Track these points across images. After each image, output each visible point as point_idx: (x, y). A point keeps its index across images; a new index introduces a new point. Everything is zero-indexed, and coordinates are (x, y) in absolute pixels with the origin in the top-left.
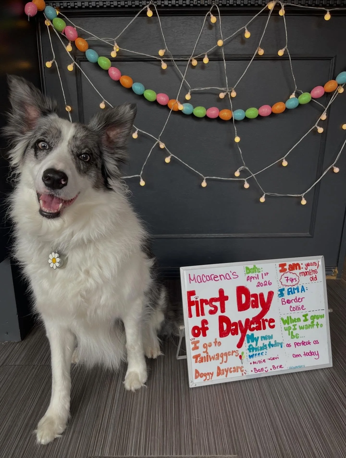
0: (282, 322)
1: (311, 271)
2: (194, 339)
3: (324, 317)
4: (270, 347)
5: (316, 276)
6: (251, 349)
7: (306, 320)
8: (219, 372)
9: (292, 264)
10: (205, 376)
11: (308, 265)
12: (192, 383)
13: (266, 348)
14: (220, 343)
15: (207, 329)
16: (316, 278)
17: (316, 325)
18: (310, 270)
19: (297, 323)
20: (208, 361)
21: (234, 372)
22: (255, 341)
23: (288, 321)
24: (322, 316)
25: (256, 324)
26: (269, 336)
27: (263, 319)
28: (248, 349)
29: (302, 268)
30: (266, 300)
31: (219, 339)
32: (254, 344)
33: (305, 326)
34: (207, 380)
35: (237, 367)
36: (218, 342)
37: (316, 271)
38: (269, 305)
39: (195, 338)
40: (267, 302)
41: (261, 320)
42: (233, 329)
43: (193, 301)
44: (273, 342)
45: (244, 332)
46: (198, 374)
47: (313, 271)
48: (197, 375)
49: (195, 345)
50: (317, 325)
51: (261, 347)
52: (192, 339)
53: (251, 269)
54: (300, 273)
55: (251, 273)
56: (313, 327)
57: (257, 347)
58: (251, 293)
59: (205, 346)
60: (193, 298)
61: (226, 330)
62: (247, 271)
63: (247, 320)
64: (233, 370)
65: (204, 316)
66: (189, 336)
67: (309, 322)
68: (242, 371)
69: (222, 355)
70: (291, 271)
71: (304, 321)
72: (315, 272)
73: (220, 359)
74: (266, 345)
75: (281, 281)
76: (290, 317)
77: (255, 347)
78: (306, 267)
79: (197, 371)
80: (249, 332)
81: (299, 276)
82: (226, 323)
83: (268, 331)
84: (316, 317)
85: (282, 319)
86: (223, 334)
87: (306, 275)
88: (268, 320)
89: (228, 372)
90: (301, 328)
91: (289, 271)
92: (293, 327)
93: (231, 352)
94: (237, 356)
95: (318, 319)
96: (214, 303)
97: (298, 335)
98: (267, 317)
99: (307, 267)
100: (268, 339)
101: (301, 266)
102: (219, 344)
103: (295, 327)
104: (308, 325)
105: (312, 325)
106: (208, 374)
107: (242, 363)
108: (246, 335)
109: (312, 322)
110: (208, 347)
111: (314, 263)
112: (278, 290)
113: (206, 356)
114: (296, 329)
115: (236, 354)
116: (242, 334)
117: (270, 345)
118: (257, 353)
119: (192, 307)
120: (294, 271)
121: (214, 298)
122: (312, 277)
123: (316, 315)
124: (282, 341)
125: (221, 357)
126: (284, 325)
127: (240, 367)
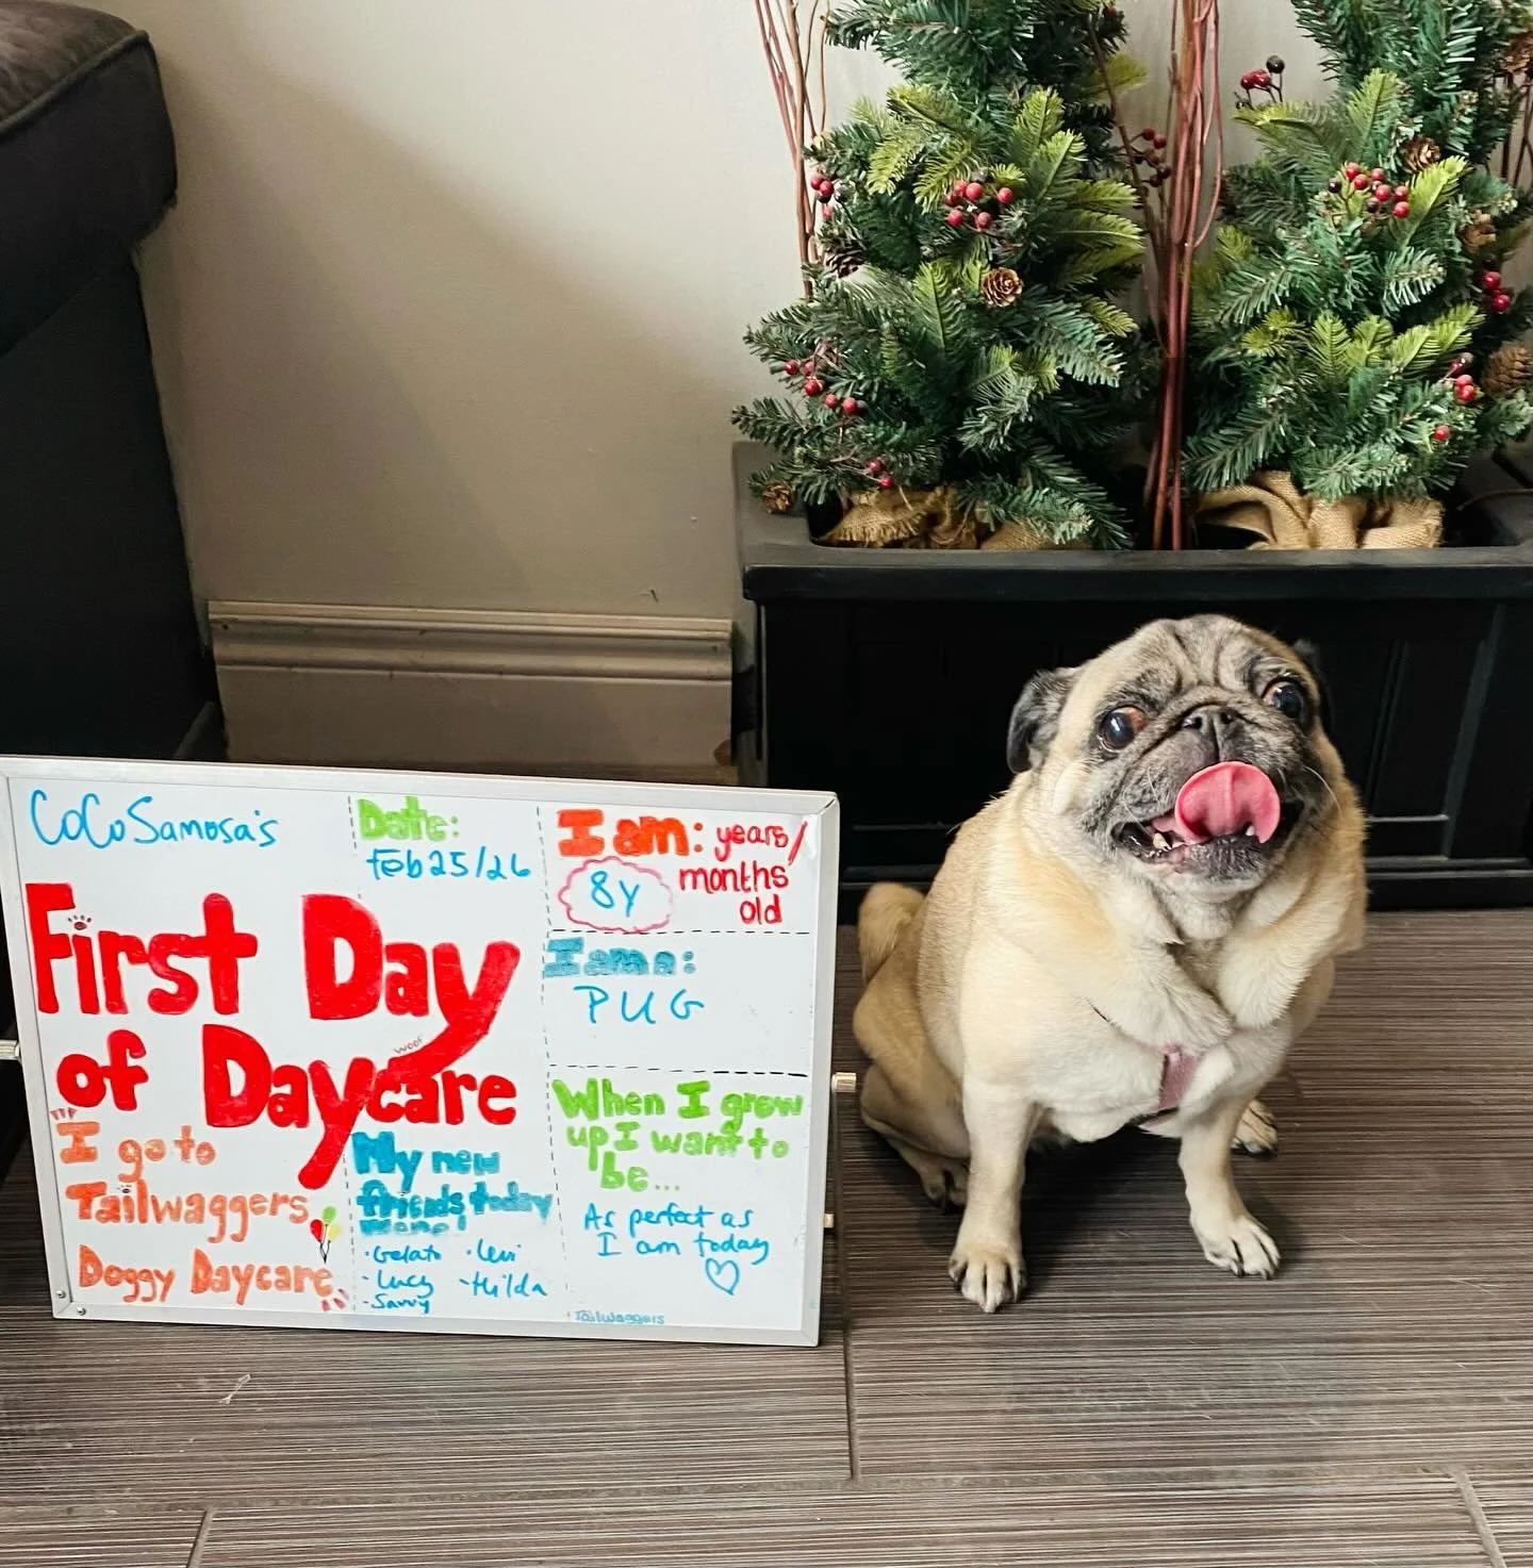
0: (554, 1100)
1: (749, 872)
2: (71, 1112)
3: (799, 1108)
4: (479, 1209)
5: (776, 898)
6: (376, 1200)
7: (696, 1111)
8: (205, 1276)
9: (637, 822)
10: (129, 1281)
11: (734, 836)
12: (67, 1299)
13: (459, 1210)
14: (207, 1152)
15: (141, 1075)
16: (776, 908)
17: (752, 1143)
18: (743, 865)
19: (641, 1118)
20: (143, 1220)
21: (278, 1287)
22: (397, 1167)
24: (791, 1107)
25: (409, 1091)
26: (477, 1156)
27: (451, 1074)
28: (360, 1200)
29: (698, 849)
30: (471, 983)
31: (204, 1132)
32: (393, 1182)
33: (684, 1140)
34: (139, 1301)
35: (297, 1269)
37: (778, 872)
38: (486, 1011)
39: (73, 1107)
40: (476, 994)
41: (438, 1078)
42: (279, 1095)
43: (64, 937)
44: (496, 1186)
45: (339, 1122)
46: (92, 1268)
47: (766, 870)
48: (90, 1270)
49: (77, 1140)
50: (758, 1142)
51: (428, 1200)
52: (62, 1110)
53: (394, 815)
54: (683, 874)
55: (395, 837)
56: (734, 1149)
57: (408, 1197)
58: (386, 940)
59: (128, 1150)
60: (60, 923)
61: (239, 1097)
62: (365, 823)
63: (360, 1068)
64: (278, 1281)
65: (120, 1016)
66: (43, 1098)
67: (713, 1123)
68: (324, 1291)
69: (217, 1205)
70: (625, 852)
71: (684, 1113)
72: (771, 879)
73: (211, 1223)
74: (458, 1196)
75: (565, 897)
76: (607, 1085)
77: (398, 1196)
78: (722, 847)
79: (87, 1256)
80: (365, 1124)
82: (241, 1064)
83: (473, 1133)
84: (753, 1104)
85: (559, 1088)
86: (222, 1110)
87: (716, 889)
88: (479, 1081)
89: (247, 1284)
90: (662, 1144)
91: (615, 854)
92: (616, 1136)
93: (269, 1197)
94: (297, 1220)
95: (763, 1112)
96: (174, 961)
97: (644, 1174)
98: (474, 1063)
99: (728, 849)
100: (472, 1170)
101: (693, 838)
103: (626, 1136)
104: (705, 1137)
105: (730, 1136)
106: (147, 1275)
107: (325, 1259)
108: (354, 1135)
109: (730, 1124)
110: (145, 1160)
111: (771, 832)
112: (547, 942)
113: (134, 1194)
114: (633, 1145)
115: (293, 1211)
116: (330, 1126)
117: (480, 1198)
118: (408, 1220)
119: (55, 963)
120: (652, 859)
121: (178, 937)
122: (754, 901)
123: (758, 1096)
124: (551, 1191)
125: (213, 1211)
126: (569, 1115)
127: (315, 1271)
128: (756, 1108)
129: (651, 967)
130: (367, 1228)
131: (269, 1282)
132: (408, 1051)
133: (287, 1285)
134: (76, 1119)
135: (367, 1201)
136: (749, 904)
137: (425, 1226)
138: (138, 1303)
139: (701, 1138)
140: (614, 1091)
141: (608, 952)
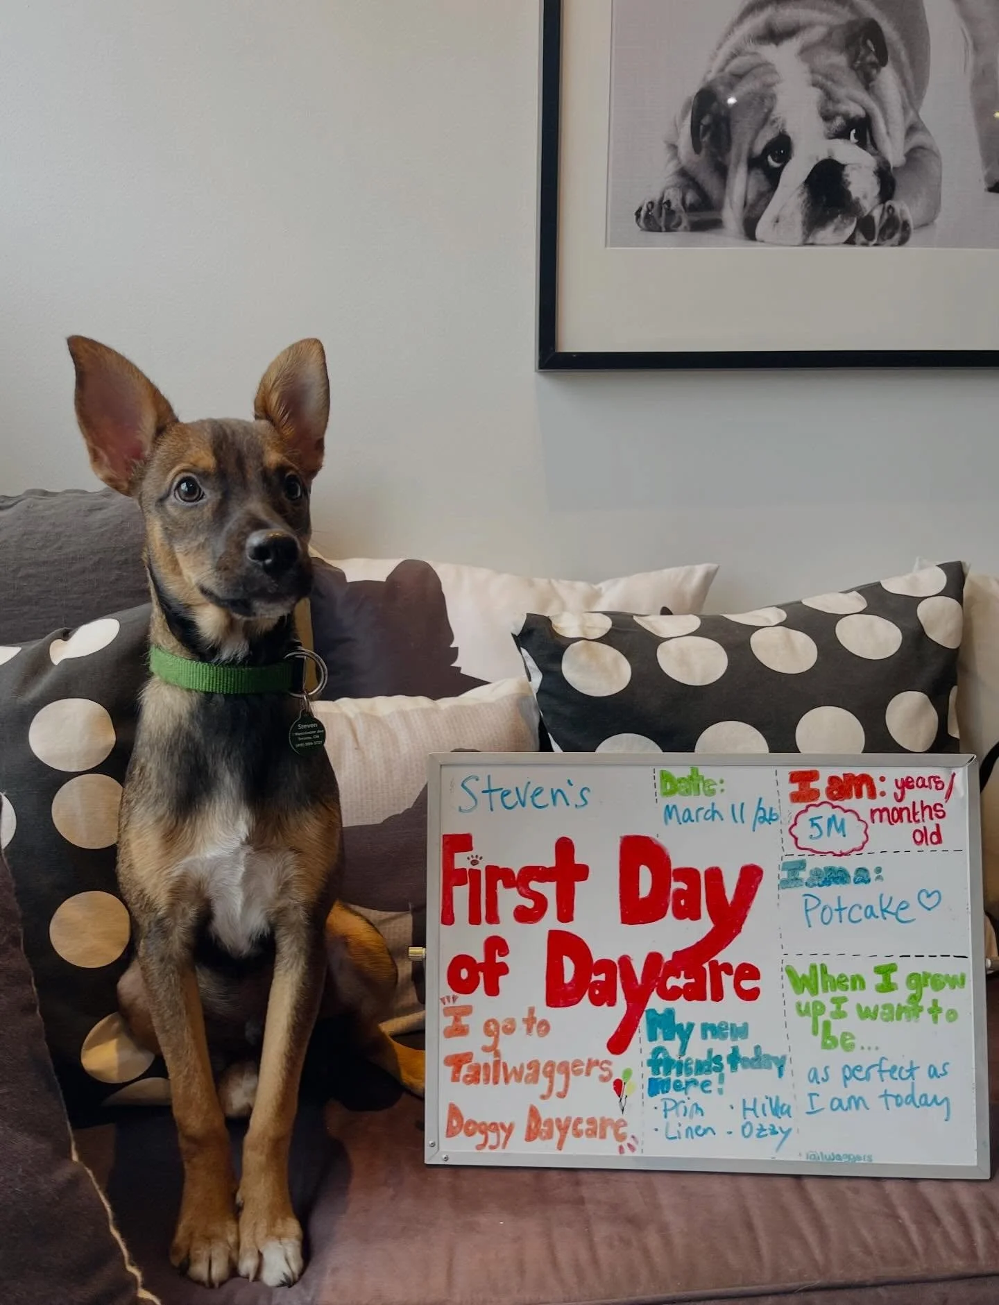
0: (787, 981)
1: (918, 808)
2: (454, 999)
3: (963, 983)
4: (734, 1068)
5: (938, 826)
6: (660, 1062)
7: (887, 987)
8: (536, 1126)
9: (842, 778)
10: (482, 1132)
11: (906, 784)
12: (436, 1148)
13: (720, 1069)
14: (545, 1027)
15: (504, 969)
16: (938, 833)
17: (930, 1011)
18: (914, 803)
19: (849, 994)
20: (496, 1082)
21: (589, 1136)
22: (677, 1036)
24: (957, 982)
25: (687, 977)
26: (732, 1025)
27: (716, 962)
28: (650, 1063)
29: (883, 794)
30: (730, 894)
31: (544, 1012)
32: (673, 1048)
33: (880, 1010)
35: (603, 1120)
36: (538, 1021)
37: (938, 808)
38: (742, 915)
39: (456, 994)
40: (733, 903)
41: (706, 966)
42: (596, 982)
43: (464, 870)
44: (746, 1051)
45: (637, 1002)
46: (457, 1122)
47: (930, 807)
48: (455, 1123)
49: (457, 1019)
50: (935, 1010)
51: (698, 1062)
52: (448, 997)
53: (683, 780)
54: (873, 812)
55: (682, 794)
56: (918, 1017)
57: (683, 1059)
58: (674, 866)
59: (491, 1028)
60: (461, 861)
61: (570, 984)
62: (663, 786)
63: (653, 959)
64: (588, 1130)
65: (494, 926)
66: (438, 988)
67: (901, 996)
68: (621, 1137)
69: (549, 1069)
70: (835, 799)
71: (880, 989)
72: (934, 812)
73: (543, 1081)
74: (719, 1057)
75: (793, 830)
76: (824, 969)
77: (677, 1059)
78: (899, 792)
79: (454, 1112)
80: (655, 1003)
81: (869, 821)
82: (572, 959)
83: (730, 1008)
84: (929, 980)
85: (790, 972)
86: (559, 995)
87: (896, 822)
88: (734, 968)
89: (566, 1133)
90: (865, 1013)
91: (826, 799)
92: (831, 1007)
93: (586, 1062)
94: (604, 1079)
95: (937, 986)
96: (534, 886)
97: (853, 1037)
98: (731, 955)
99: (903, 793)
100: (729, 1037)
101: (879, 787)
102: (543, 1028)
103: (839, 1008)
104: (896, 1007)
105: (913, 1007)
106: (495, 1127)
107: (623, 1110)
108: (647, 1011)
109: (913, 996)
110: (502, 1034)
111: (932, 779)
112: (781, 863)
113: (491, 1062)
114: (843, 1015)
115: (602, 1072)
116: (631, 1004)
117: (734, 1058)
118: (683, 1078)
119: (456, 889)
120: (851, 803)
121: (537, 868)
122: (923, 830)
123: (933, 974)
124: (785, 1051)
125: (545, 1073)
126: (797, 993)
127: (615, 1121)
128: (932, 984)
129: (852, 879)
130: (654, 1085)
131: (582, 1131)
132: (687, 946)
133: (594, 1133)
134: (458, 1003)
135: (654, 1063)
136: (919, 831)
137: (695, 1082)
138: (486, 1150)
139: (893, 1008)
140: (829, 973)
141: (822, 869)
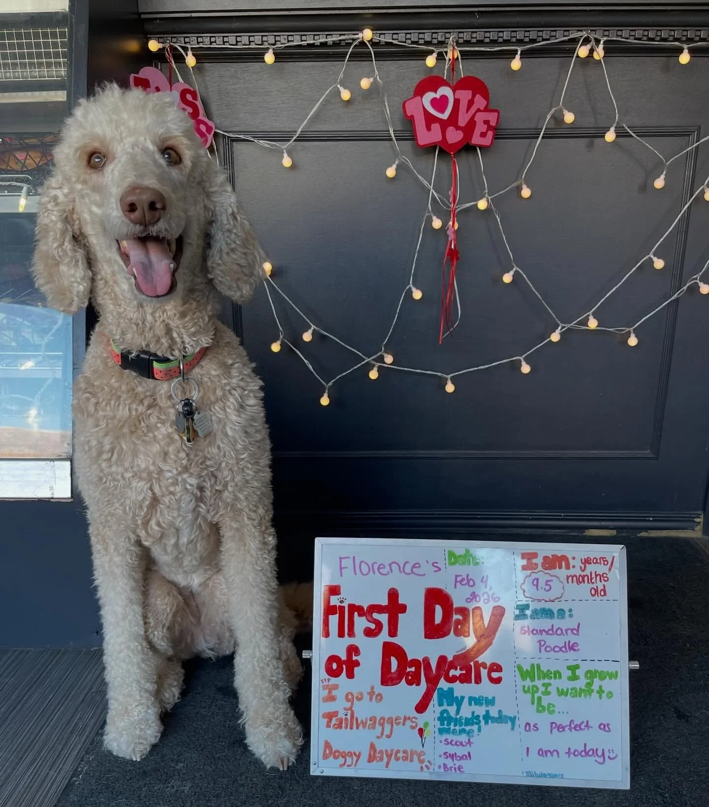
0: (517, 673)
1: (593, 575)
2: (329, 680)
3: (617, 676)
4: (486, 723)
5: (604, 586)
6: (445, 719)
7: (574, 678)
8: (374, 754)
9: (551, 557)
10: (343, 757)
11: (587, 561)
12: (316, 766)
13: (478, 723)
14: (380, 697)
15: (357, 664)
16: (604, 590)
17: (598, 692)
18: (591, 573)
19: (552, 681)
20: (351, 728)
21: (404, 760)
22: (454, 704)
23: (532, 674)
24: (614, 676)
25: (461, 669)
27: (478, 661)
28: (439, 719)
29: (574, 567)
30: (486, 621)
31: (380, 689)
32: (452, 710)
33: (570, 691)
34: (346, 766)
35: (411, 751)
37: (605, 575)
38: (492, 635)
39: (330, 677)
40: (488, 627)
41: (472, 664)
42: (409, 672)
43: (335, 606)
44: (494, 713)
45: (432, 682)
47: (600, 575)
48: (328, 752)
49: (330, 692)
50: (600, 691)
51: (466, 718)
52: (325, 680)
53: (460, 556)
54: (568, 577)
55: (460, 564)
56: (591, 695)
57: (458, 717)
59: (349, 697)
60: (335, 601)
61: (394, 673)
62: (450, 559)
63: (442, 659)
64: (403, 757)
65: (352, 638)
66: (318, 674)
67: (581, 683)
68: (421, 761)
69: (382, 721)
70: (546, 569)
71: (570, 679)
72: (602, 578)
73: (379, 728)
74: (478, 716)
76: (538, 666)
77: (454, 717)
78: (583, 566)
79: (327, 745)
80: (443, 684)
82: (396, 658)
83: (485, 688)
84: (597, 674)
85: (519, 668)
86: (387, 679)
87: (581, 583)
88: (488, 665)
89: (390, 758)
90: (561, 693)
91: (541, 569)
92: (542, 689)
93: (402, 718)
94: (413, 728)
95: (602, 679)
96: (376, 616)
97: (554, 706)
98: (486, 657)
99: (585, 567)
100: (484, 705)
101: (572, 562)
103: (546, 689)
105: (588, 690)
106: (351, 754)
107: (423, 746)
108: (438, 689)
109: (588, 683)
110: (355, 701)
111: (601, 559)
112: (515, 605)
113: (349, 717)
114: (549, 693)
115: (411, 724)
116: (429, 685)
117: (487, 717)
118: (458, 728)
119: (331, 617)
120: (556, 572)
121: (377, 605)
122: (596, 588)
123: (600, 670)
124: (515, 714)
125: (380, 724)
126: (523, 680)
127: (419, 752)
128: (599, 676)
129: (556, 615)
130: (441, 731)
131: (399, 757)
132: (461, 652)
133: (407, 758)
134: (331, 683)
135: (441, 719)
136: (594, 589)
137: (464, 730)
139: (577, 689)
140: (541, 669)
141: (539, 609)
